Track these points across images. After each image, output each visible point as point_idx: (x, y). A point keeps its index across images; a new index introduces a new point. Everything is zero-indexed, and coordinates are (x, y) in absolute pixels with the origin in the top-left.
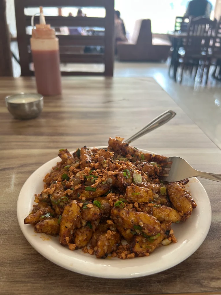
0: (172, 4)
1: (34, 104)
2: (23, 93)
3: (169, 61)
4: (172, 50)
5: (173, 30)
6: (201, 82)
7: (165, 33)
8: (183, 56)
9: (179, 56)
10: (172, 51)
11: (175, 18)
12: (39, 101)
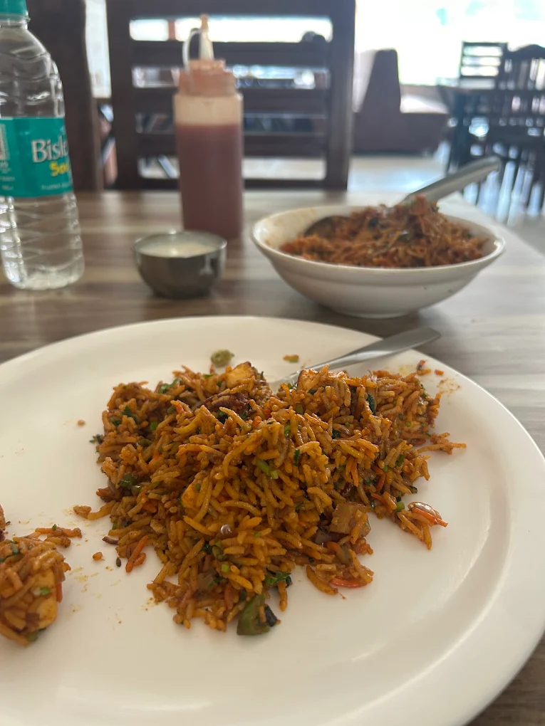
0: (442, 13)
1: (208, 260)
2: (173, 232)
3: (443, 152)
4: (452, 123)
5: (456, 75)
6: (527, 204)
7: (432, 83)
8: (483, 139)
9: (473, 140)
10: (453, 127)
11: (460, 46)
12: (218, 252)
